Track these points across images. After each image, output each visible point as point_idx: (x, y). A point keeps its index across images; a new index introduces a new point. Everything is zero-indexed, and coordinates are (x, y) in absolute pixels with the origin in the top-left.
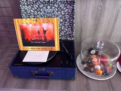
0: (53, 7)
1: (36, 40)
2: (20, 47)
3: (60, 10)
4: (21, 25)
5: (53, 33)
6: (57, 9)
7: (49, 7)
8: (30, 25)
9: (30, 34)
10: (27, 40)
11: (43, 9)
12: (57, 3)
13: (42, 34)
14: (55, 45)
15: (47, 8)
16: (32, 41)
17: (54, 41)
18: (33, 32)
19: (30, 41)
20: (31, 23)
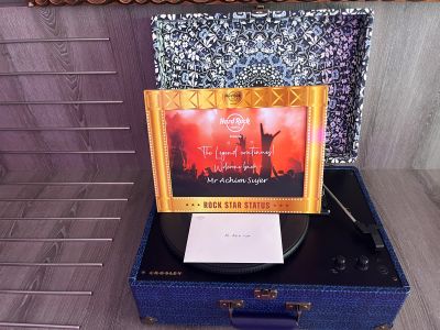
0: (278, 41)
1: (227, 174)
2: (159, 198)
3: (304, 49)
4: (172, 116)
5: (300, 143)
6: (293, 47)
7: (260, 38)
8: (211, 116)
9: (205, 150)
10: (193, 171)
11: (237, 48)
12: (295, 23)
13: (254, 150)
14: (305, 191)
15: (251, 44)
16: (212, 175)
17: (303, 173)
18: (220, 142)
19: (202, 176)
20: (215, 107)
